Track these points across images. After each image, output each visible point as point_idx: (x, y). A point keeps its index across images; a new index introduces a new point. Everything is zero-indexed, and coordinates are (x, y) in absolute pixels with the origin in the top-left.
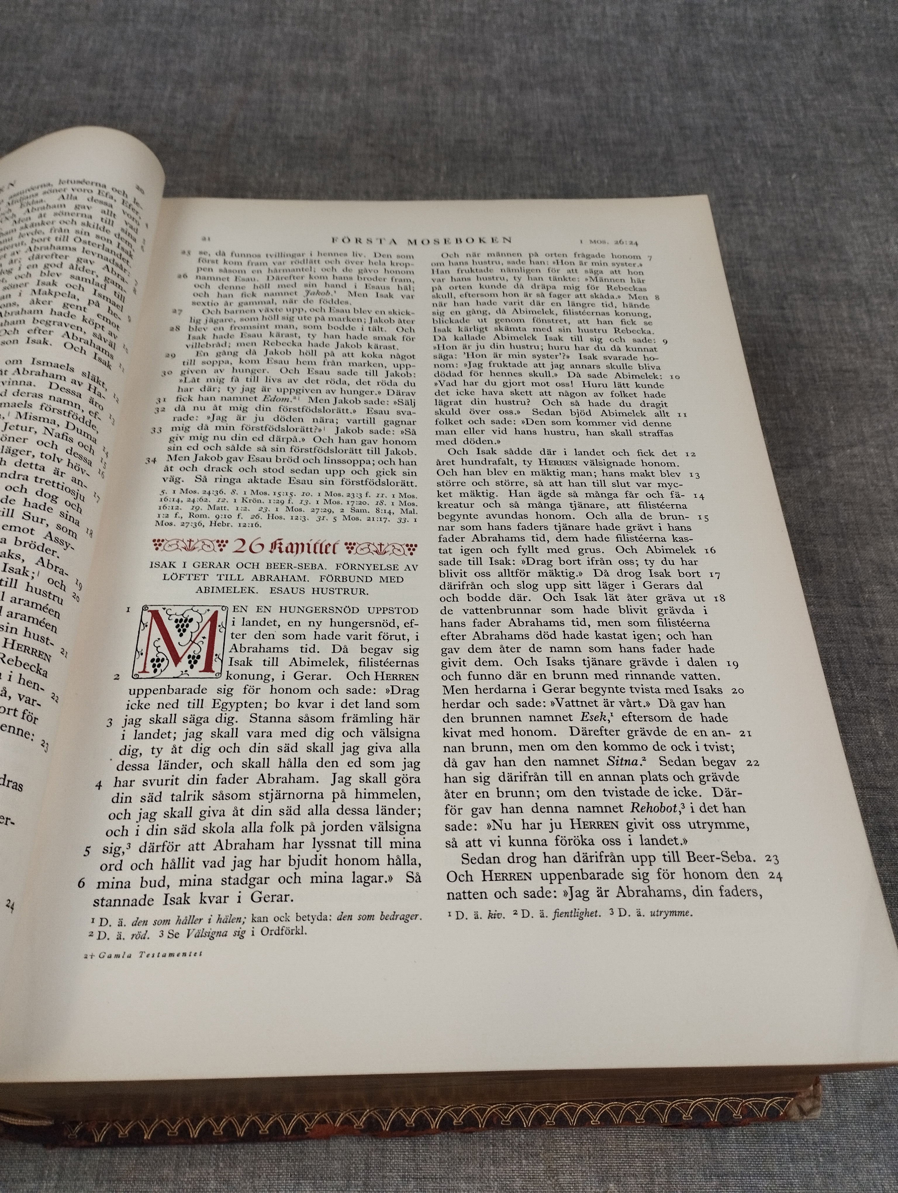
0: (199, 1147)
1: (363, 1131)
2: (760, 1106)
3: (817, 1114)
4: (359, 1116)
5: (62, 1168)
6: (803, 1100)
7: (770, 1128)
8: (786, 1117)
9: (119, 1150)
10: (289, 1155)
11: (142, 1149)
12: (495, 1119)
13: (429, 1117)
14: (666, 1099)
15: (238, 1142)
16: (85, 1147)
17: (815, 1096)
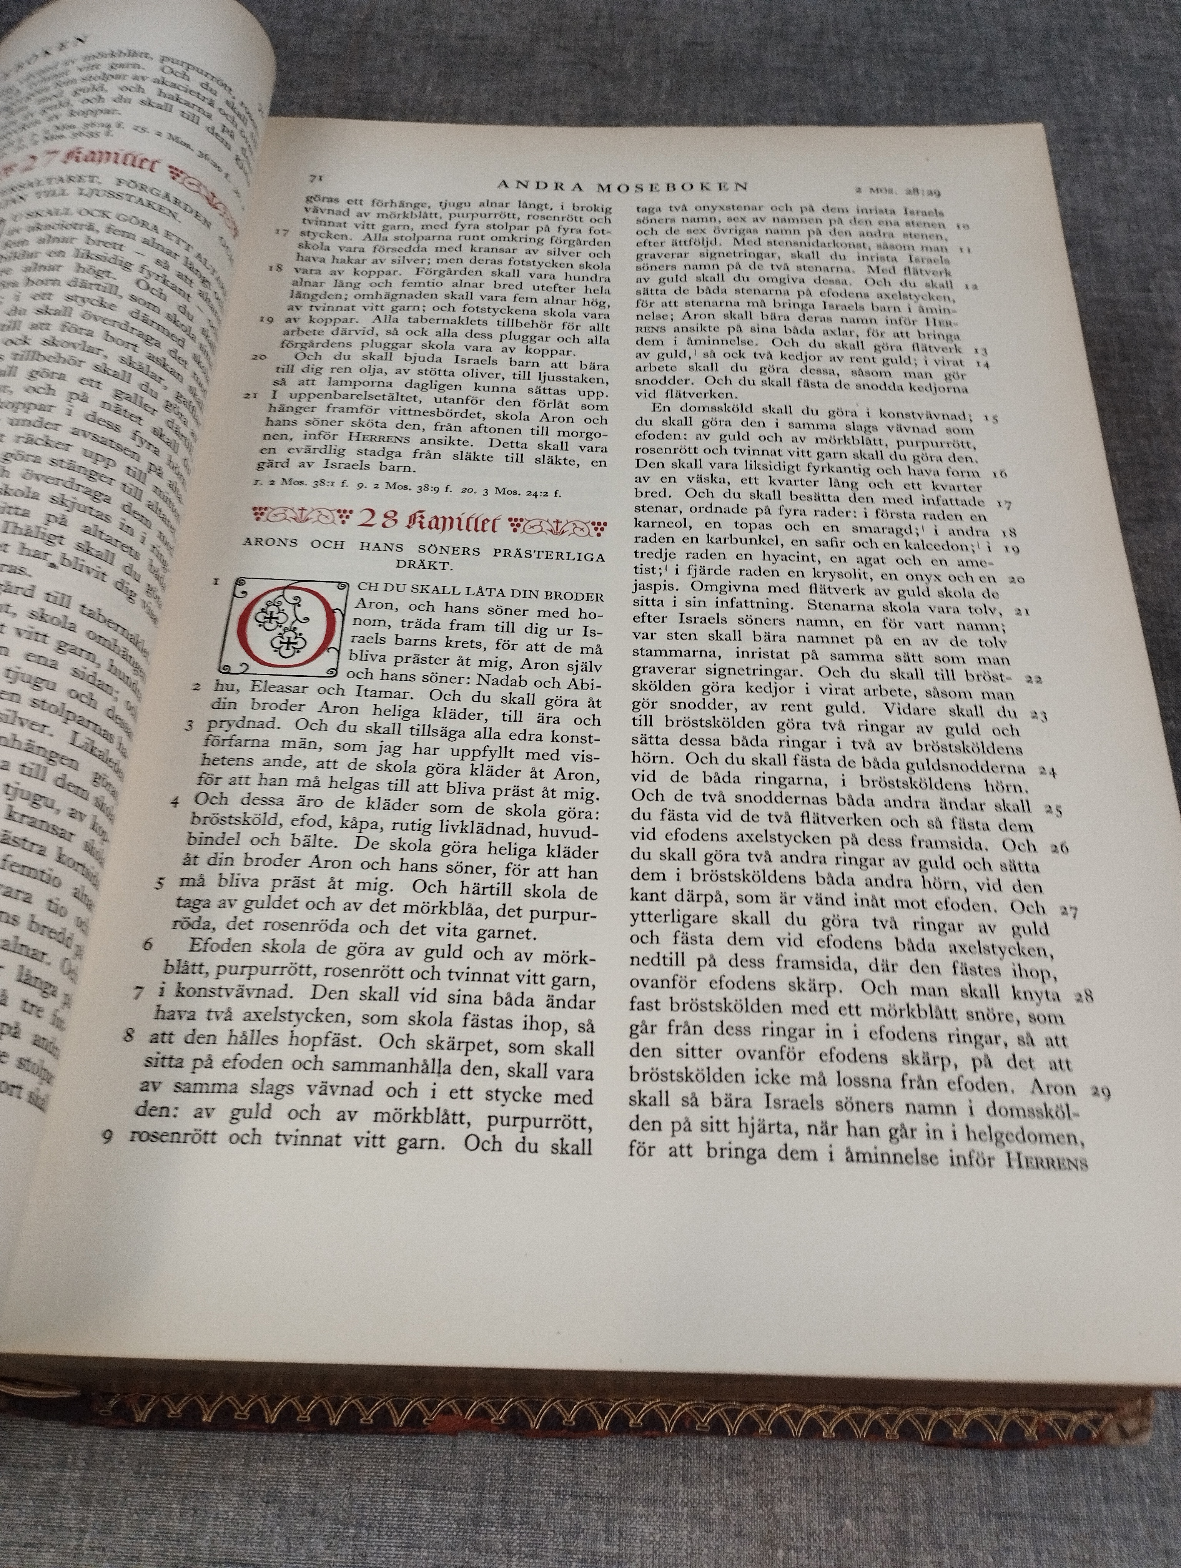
0: (277, 1436)
1: (503, 1428)
2: (1065, 1424)
3: (1146, 1438)
4: (498, 1406)
5: (91, 1454)
6: (1126, 1417)
7: (1076, 1453)
8: (1102, 1440)
9: (168, 1435)
10: (400, 1453)
11: (201, 1434)
12: (687, 1422)
13: (595, 1414)
14: (930, 1407)
15: (330, 1432)
16: (122, 1427)
17: (1144, 1413)
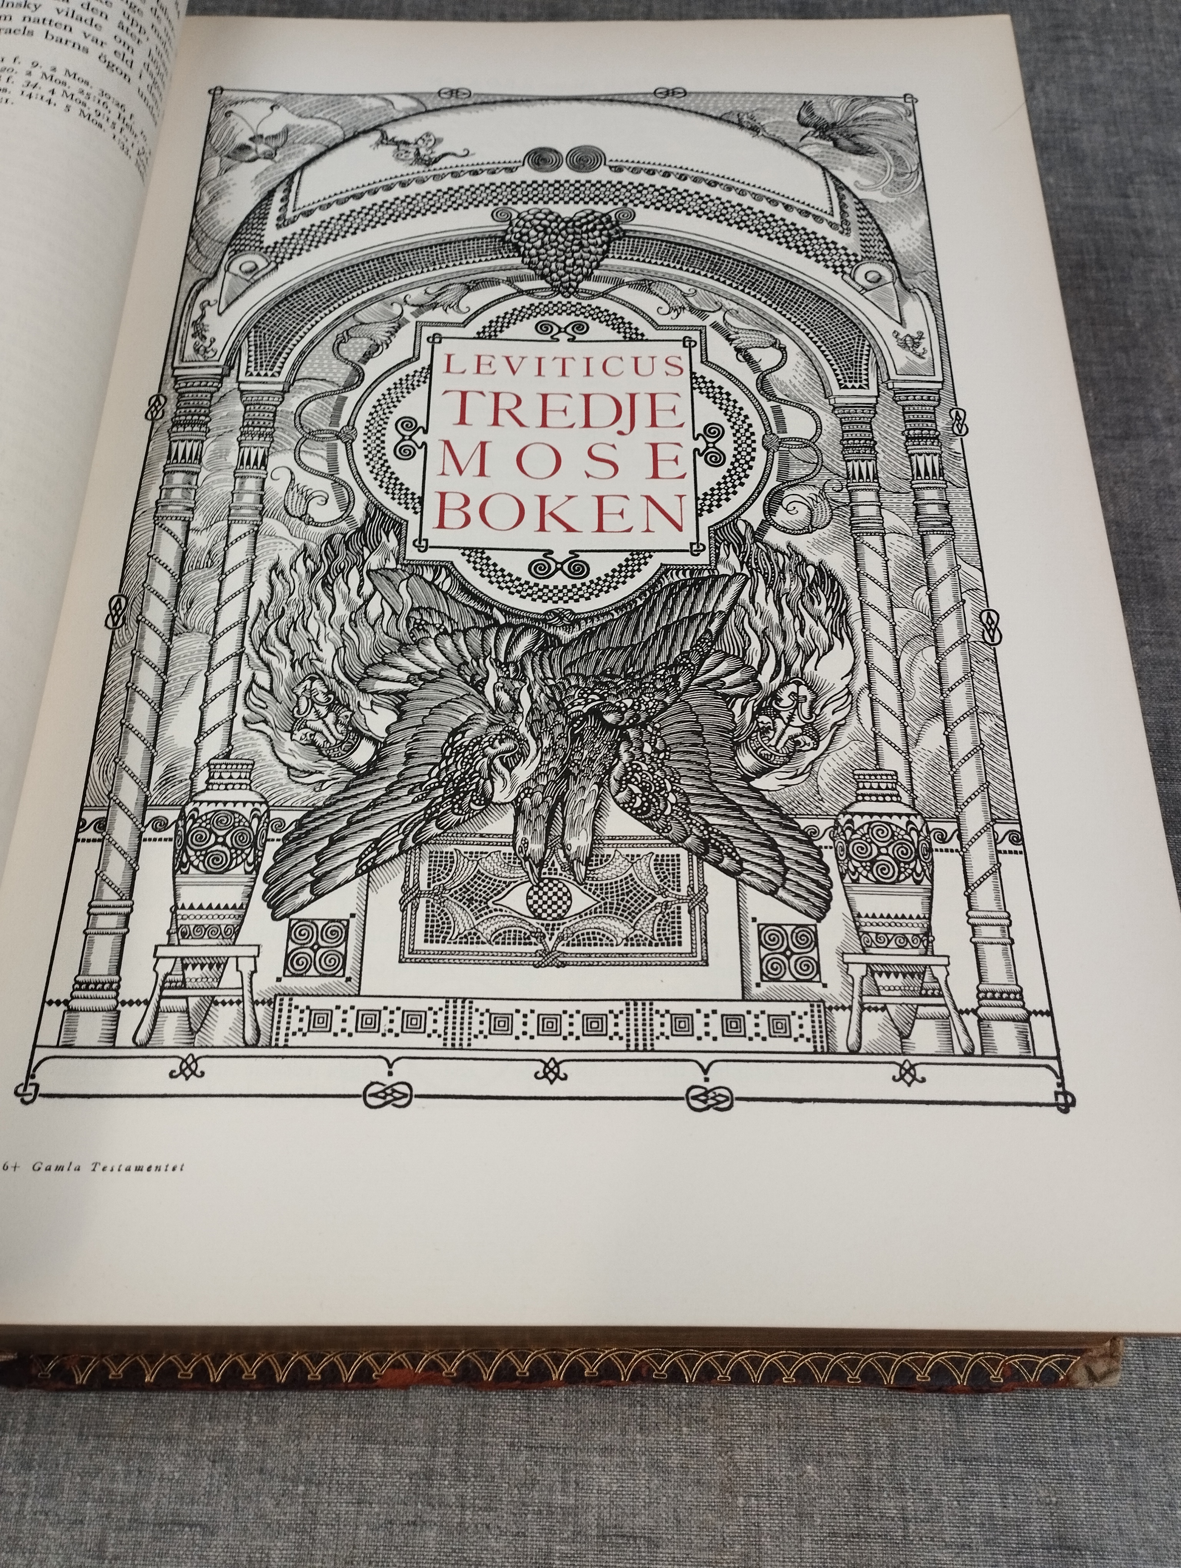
0: (223, 1394)
1: (455, 1381)
2: (1031, 1367)
3: (1115, 1380)
4: (450, 1359)
5: (32, 1417)
6: (1094, 1359)
7: (1043, 1395)
8: (1069, 1383)
9: (111, 1396)
10: (350, 1408)
11: (144, 1395)
12: (644, 1371)
13: (549, 1363)
14: (893, 1351)
15: (276, 1389)
16: (62, 1390)
17: (1112, 1355)
